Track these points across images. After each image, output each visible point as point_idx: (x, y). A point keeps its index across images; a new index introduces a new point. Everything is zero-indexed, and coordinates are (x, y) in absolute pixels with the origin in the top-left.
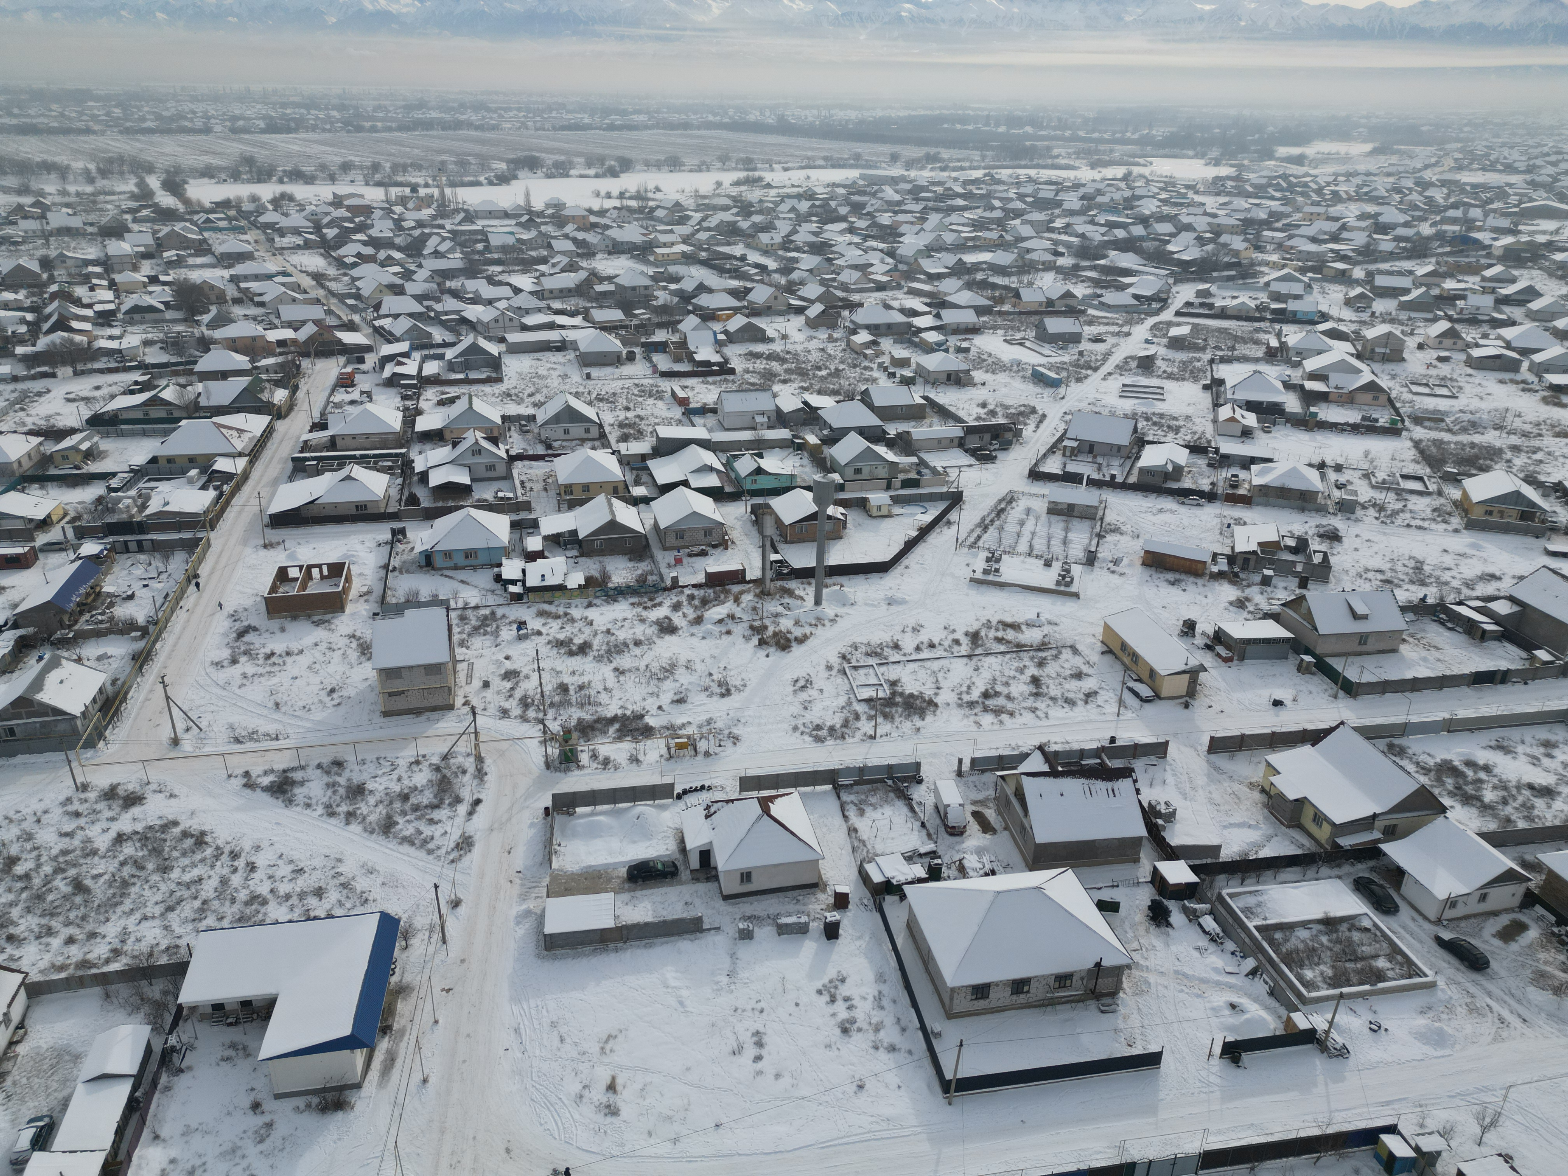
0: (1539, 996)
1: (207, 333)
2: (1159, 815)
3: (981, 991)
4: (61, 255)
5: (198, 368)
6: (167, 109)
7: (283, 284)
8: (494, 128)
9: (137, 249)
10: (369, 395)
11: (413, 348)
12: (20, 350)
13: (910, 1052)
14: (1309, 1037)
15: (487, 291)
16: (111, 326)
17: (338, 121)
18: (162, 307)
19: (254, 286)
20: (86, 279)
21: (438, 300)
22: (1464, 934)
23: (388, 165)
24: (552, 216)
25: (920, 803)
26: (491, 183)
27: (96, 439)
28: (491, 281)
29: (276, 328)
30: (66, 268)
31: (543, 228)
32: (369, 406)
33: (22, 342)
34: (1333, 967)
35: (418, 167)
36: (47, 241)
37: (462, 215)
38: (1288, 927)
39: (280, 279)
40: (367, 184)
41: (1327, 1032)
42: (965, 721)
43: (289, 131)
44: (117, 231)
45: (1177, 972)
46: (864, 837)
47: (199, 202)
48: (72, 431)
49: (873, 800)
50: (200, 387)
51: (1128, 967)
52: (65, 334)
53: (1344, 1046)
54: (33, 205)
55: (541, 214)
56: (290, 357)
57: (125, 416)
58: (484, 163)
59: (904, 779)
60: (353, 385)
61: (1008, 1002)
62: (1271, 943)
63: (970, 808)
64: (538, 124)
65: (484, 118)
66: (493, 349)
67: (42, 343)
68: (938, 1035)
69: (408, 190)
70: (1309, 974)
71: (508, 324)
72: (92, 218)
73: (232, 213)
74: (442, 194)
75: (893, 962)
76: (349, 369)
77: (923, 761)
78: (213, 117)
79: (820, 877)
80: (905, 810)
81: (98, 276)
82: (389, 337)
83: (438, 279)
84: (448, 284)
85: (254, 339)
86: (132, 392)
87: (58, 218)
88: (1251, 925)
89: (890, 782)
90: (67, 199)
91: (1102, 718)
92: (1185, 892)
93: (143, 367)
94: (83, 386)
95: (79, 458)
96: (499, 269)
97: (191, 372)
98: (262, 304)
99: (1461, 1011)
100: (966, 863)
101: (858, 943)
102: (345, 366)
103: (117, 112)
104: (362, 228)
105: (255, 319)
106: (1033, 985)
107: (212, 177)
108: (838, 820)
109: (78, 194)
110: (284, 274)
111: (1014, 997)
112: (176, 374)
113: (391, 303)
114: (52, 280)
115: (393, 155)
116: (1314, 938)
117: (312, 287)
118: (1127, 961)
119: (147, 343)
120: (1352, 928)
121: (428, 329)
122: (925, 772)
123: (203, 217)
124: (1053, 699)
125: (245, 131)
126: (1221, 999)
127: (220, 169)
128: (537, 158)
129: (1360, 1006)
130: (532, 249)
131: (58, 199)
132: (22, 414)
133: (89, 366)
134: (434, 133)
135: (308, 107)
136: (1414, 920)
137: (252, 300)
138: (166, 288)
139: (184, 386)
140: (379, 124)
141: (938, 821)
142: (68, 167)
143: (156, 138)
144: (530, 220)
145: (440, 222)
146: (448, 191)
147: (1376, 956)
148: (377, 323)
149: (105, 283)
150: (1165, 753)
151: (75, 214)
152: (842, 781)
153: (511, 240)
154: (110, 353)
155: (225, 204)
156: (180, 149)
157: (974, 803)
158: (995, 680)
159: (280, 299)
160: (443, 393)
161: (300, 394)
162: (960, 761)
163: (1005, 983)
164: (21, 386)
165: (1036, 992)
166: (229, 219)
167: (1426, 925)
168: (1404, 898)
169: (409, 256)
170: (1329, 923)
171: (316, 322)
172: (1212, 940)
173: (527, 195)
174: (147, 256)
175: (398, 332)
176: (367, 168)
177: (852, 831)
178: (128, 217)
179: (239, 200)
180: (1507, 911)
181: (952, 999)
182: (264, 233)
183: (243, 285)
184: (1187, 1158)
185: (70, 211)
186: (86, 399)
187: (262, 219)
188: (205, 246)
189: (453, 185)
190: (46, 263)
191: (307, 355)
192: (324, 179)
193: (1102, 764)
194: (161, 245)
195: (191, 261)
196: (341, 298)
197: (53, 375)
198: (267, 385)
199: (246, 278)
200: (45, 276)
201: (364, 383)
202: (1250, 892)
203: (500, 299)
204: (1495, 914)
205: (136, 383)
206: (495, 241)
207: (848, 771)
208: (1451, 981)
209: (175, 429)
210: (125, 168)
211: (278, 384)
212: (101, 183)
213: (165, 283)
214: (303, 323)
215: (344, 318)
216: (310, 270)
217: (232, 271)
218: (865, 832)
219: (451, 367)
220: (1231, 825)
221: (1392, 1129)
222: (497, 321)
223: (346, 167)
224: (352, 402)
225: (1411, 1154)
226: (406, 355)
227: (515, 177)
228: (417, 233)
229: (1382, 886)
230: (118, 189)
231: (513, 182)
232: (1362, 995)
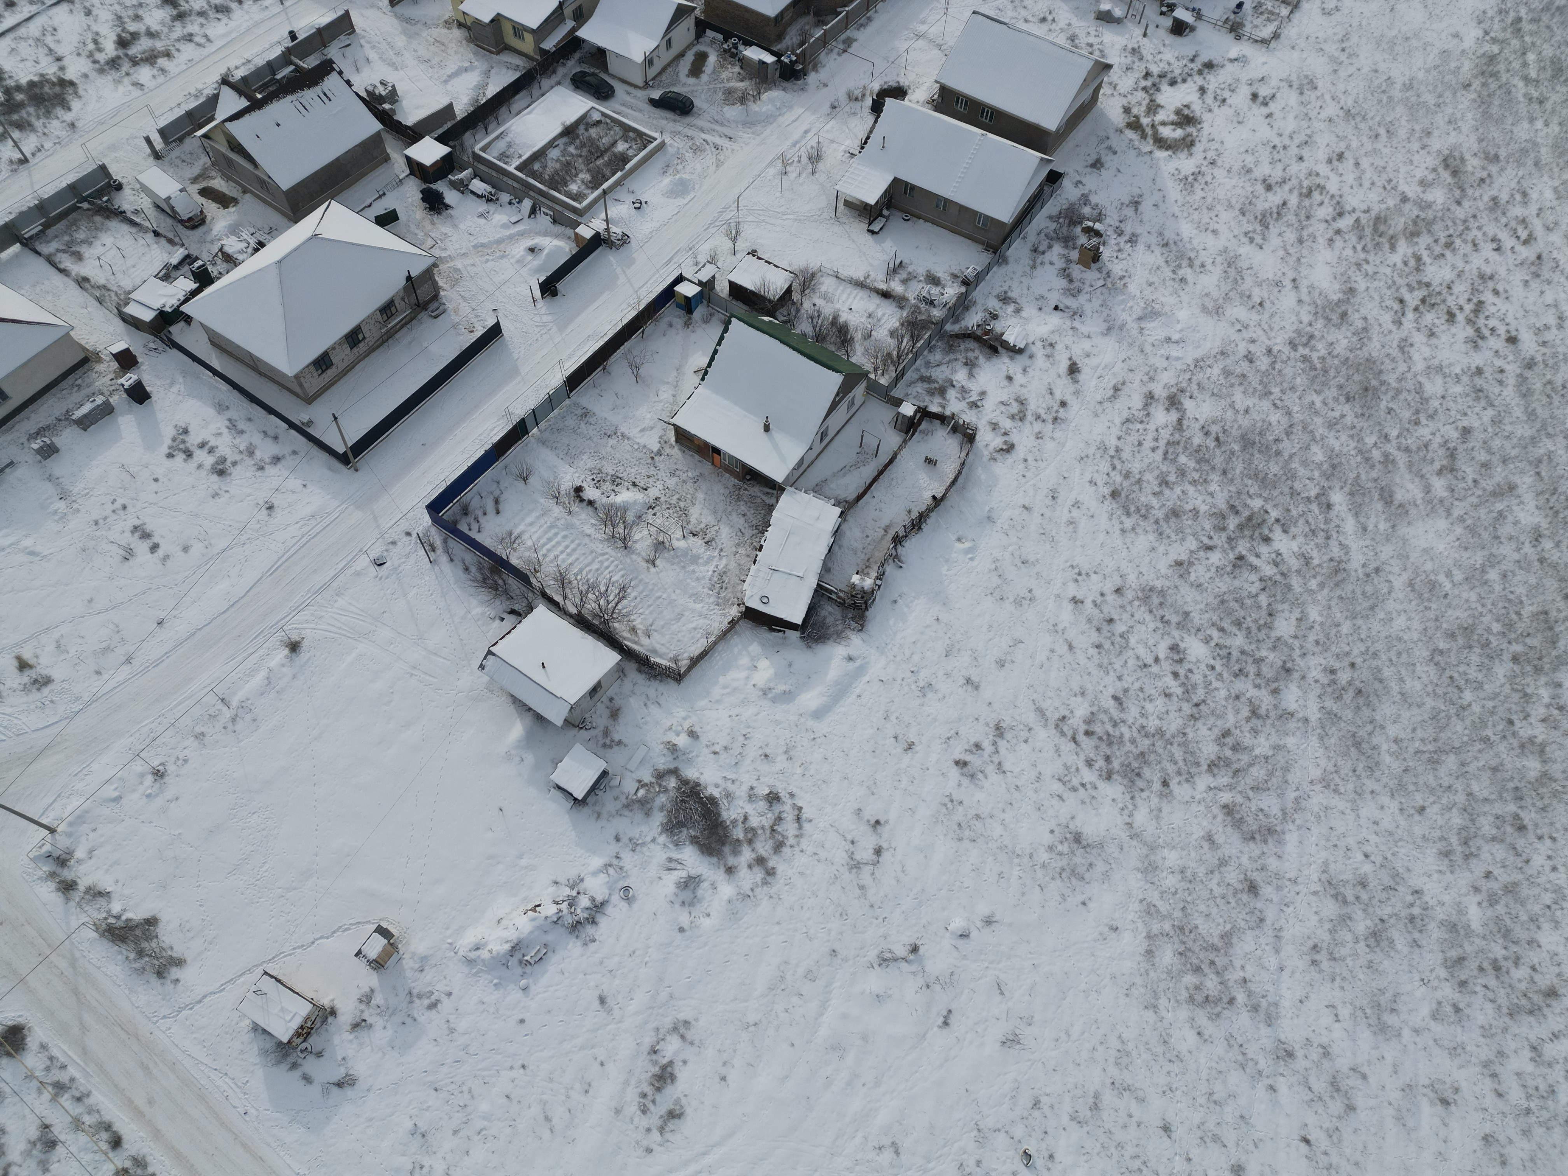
0: (732, 112)
2: (381, 99)
3: (323, 362)
13: (295, 452)
14: (597, 242)
22: (668, 86)
25: (136, 212)
34: (588, 171)
38: (539, 155)
41: (607, 230)
42: (121, 89)
45: (475, 247)
46: (102, 281)
49: (81, 235)
51: (435, 265)
53: (624, 234)
59: (100, 193)
61: (352, 358)
62: (534, 175)
63: (194, 189)
68: (310, 423)
70: (574, 188)
75: (224, 386)
77: (106, 161)
79: (84, 349)
80: (125, 228)
88: (511, 169)
89: (85, 205)
91: (267, 14)
92: (446, 166)
99: (689, 155)
100: (229, 250)
101: (175, 389)
106: (365, 329)
108: (58, 280)
111: (355, 350)
116: (564, 153)
118: (431, 261)
120: (589, 126)
122: (117, 172)
124: (202, 14)
126: (519, 249)
129: (620, 193)
136: (628, 93)
141: (169, 221)
147: (615, 143)
150: (352, 26)
152: (28, 232)
157: (194, 180)
158: (119, 18)
162: (148, 140)
163: (339, 343)
165: (371, 334)
167: (640, 93)
168: (614, 77)
170: (569, 132)
172: (489, 200)
177: (82, 282)
180: (689, 47)
181: (301, 385)
184: (557, 391)
193: (298, 69)
202: (497, 138)
204: (682, 55)
207: (25, 217)
208: (674, 134)
218: (98, 276)
220: (451, 77)
221: (680, 279)
225: (698, 289)
229: (593, 74)
232: (618, 183)
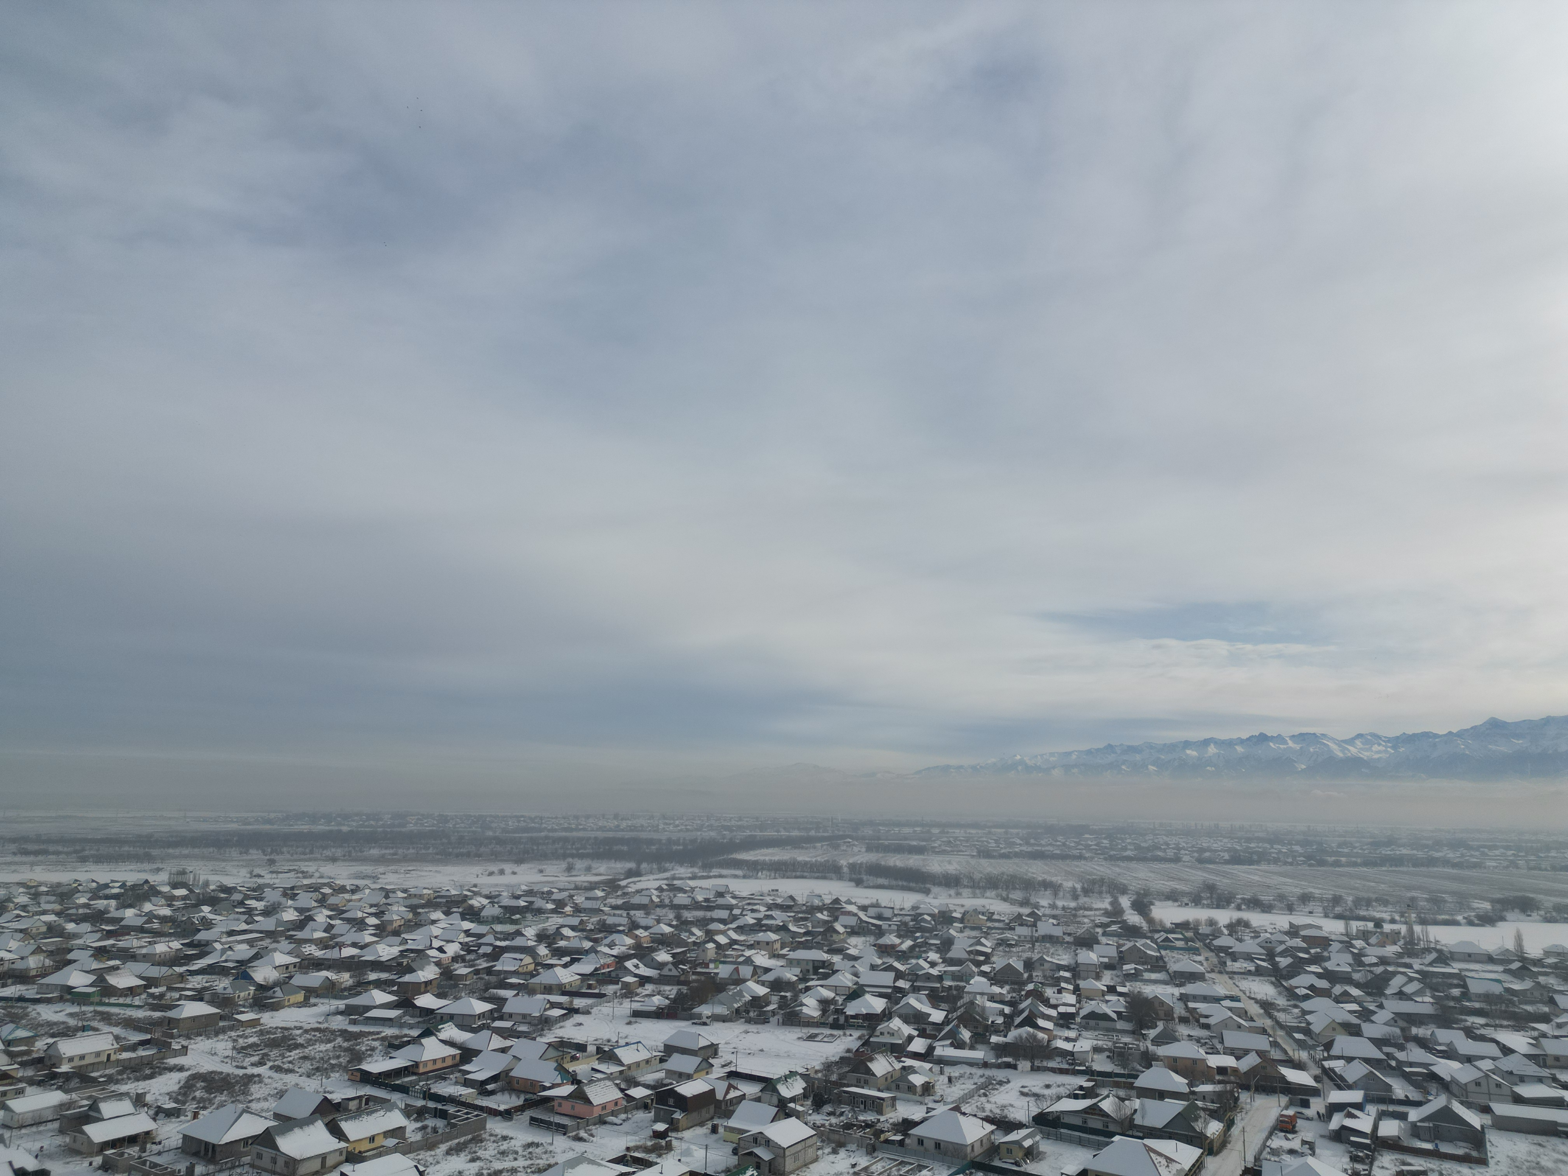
1: (1152, 1048)
4: (1042, 959)
5: (1138, 1083)
6: (1145, 841)
7: (1230, 1009)
8: (1475, 866)
9: (1102, 960)
10: (1311, 1146)
11: (1368, 1099)
12: (994, 1039)
15: (1465, 1046)
16: (1069, 1028)
17: (1301, 855)
18: (1114, 1016)
19: (1202, 1007)
20: (1056, 982)
21: (1401, 1048)
23: (1350, 899)
24: (1555, 966)
26: (1471, 923)
27: (1038, 1138)
28: (1470, 1033)
29: (1218, 1053)
30: (1043, 971)
31: (1542, 979)
32: (1310, 1160)
33: (997, 1032)
35: (1385, 902)
36: (1034, 946)
37: (1434, 955)
39: (1227, 1003)
40: (1326, 916)
43: (1251, 862)
44: (1087, 942)
47: (1161, 921)
48: (1020, 1126)
50: (1137, 1103)
52: (1031, 1030)
54: (1028, 916)
55: (1538, 962)
56: (1228, 1087)
57: (1066, 1120)
58: (1463, 900)
60: (1293, 1131)
64: (1532, 864)
65: (1463, 855)
66: (1474, 1119)
67: (1013, 1035)
69: (1370, 925)
71: (1493, 1089)
72: (1071, 929)
73: (1190, 934)
74: (1411, 931)
76: (1290, 1112)
78: (1183, 848)
81: (1067, 980)
82: (1341, 1084)
83: (1402, 1024)
84: (1414, 1031)
85: (1195, 1061)
86: (1076, 1097)
87: (1046, 927)
90: (1055, 912)
93: (1089, 1073)
94: (1036, 1082)
95: (1021, 1154)
96: (1481, 1021)
97: (1131, 1086)
98: (1207, 1027)
102: (1286, 1108)
103: (1106, 842)
104: (1317, 960)
105: (1198, 1041)
107: (1176, 900)
109: (1064, 908)
110: (1233, 998)
112: (1117, 1085)
113: (1344, 1044)
114: (1030, 979)
115: (1356, 889)
117: (1259, 1015)
119: (1097, 1050)
121: (1388, 1080)
123: (1163, 935)
125: (1210, 861)
127: (1184, 894)
128: (1533, 899)
130: (1526, 1003)
131: (1048, 911)
132: (983, 1099)
133: (1045, 1064)
134: (1404, 869)
135: (1271, 842)
137: (1198, 1021)
138: (1121, 999)
139: (1122, 1100)
140: (1343, 859)
142: (1060, 885)
143: (1133, 865)
144: (1523, 968)
145: (1407, 960)
146: (1417, 929)
148: (1327, 1064)
149: (1071, 987)
151: (1058, 924)
153: (1497, 989)
154: (1064, 1053)
155: (1184, 926)
156: (1152, 875)
159: (1226, 1024)
160: (1404, 1163)
161: (1235, 1131)
164: (989, 1072)
166: (1186, 940)
169: (1368, 994)
171: (1260, 1053)
173: (1519, 939)
174: (1109, 967)
175: (1351, 1078)
176: (1328, 900)
178: (1099, 930)
179: (1197, 923)
182: (1217, 955)
183: (1191, 1005)
185: (1055, 922)
186: (1037, 1096)
187: (1217, 942)
188: (1161, 964)
189: (1423, 922)
190: (1029, 965)
191: (1246, 1088)
192: (1281, 909)
194: (1122, 958)
195: (1147, 976)
196: (1289, 1031)
197: (1014, 1067)
198: (1202, 1114)
199: (1195, 998)
200: (1026, 975)
201: (1307, 1131)
203: (1482, 1058)
205: (1081, 1088)
206: (1475, 987)
209: (1108, 1144)
210: (1104, 888)
211: (1214, 1114)
212: (1083, 900)
213: (1121, 994)
214: (1246, 1052)
215: (1290, 1053)
216: (1259, 997)
217: (1183, 990)
219: (1416, 1131)
222: (1478, 1084)
223: (1305, 898)
224: (1292, 1152)
226: (1359, 1106)
227: (1503, 919)
228: (1379, 970)
230: (1095, 906)
231: (1500, 924)
